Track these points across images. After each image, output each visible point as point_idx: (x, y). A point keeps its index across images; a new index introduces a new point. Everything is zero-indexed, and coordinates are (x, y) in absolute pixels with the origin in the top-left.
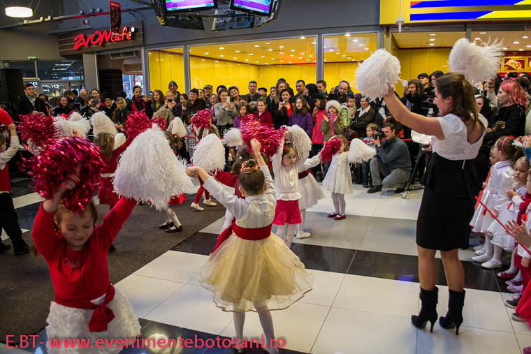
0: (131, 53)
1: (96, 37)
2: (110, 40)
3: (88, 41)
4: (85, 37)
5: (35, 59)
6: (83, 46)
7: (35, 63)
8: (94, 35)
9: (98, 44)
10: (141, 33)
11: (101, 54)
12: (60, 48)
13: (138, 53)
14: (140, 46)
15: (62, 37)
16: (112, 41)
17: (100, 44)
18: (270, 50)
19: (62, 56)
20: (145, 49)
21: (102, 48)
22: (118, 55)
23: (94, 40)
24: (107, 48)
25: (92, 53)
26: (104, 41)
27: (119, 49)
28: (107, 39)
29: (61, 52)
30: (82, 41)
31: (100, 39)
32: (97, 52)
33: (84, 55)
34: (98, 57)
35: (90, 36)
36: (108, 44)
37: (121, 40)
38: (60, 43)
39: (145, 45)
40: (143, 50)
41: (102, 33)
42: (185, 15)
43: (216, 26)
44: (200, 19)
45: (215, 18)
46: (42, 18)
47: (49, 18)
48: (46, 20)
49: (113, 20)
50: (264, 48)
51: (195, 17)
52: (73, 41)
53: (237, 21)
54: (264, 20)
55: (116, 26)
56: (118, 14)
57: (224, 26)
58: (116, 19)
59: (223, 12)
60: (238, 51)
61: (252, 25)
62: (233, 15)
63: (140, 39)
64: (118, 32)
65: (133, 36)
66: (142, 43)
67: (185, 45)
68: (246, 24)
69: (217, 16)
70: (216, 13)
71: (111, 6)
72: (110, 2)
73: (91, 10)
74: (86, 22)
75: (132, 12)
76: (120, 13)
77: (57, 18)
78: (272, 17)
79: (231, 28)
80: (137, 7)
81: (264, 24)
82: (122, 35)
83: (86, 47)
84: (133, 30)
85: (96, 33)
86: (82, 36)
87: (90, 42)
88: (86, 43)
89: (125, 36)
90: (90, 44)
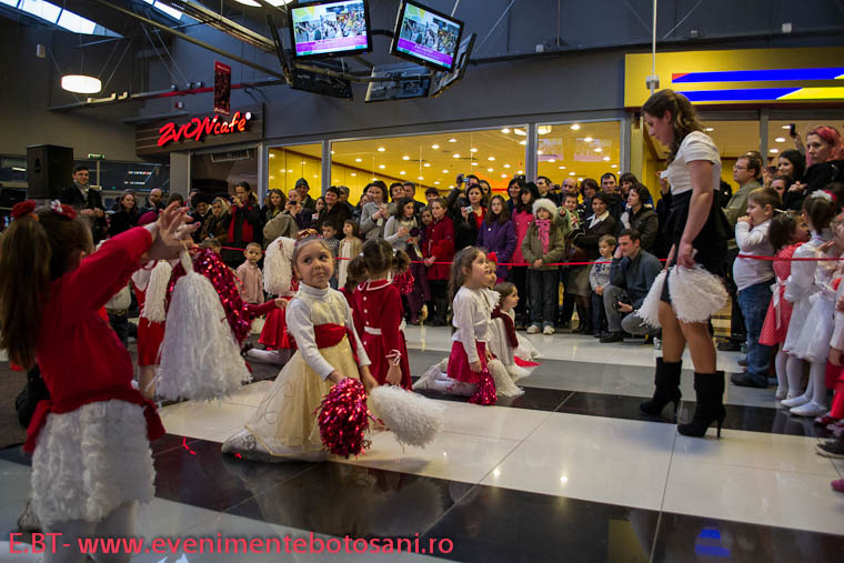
0: (243, 153)
1: (193, 127)
2: (212, 132)
3: (180, 133)
4: (177, 128)
5: (98, 159)
6: (173, 140)
7: (98, 163)
8: (189, 125)
9: (194, 137)
10: (261, 121)
11: (198, 153)
12: (138, 144)
13: (254, 152)
14: (257, 141)
15: (142, 128)
16: (216, 132)
17: (197, 138)
18: (457, 156)
19: (139, 156)
20: (264, 146)
21: (200, 145)
22: (224, 155)
23: (189, 132)
24: (207, 144)
25: (185, 151)
26: (204, 133)
27: (227, 145)
28: (208, 132)
29: (138, 150)
30: (171, 133)
31: (198, 131)
32: (192, 150)
33: (172, 155)
34: (192, 157)
35: (184, 128)
36: (210, 137)
37: (230, 132)
38: (138, 136)
39: (264, 140)
40: (261, 148)
41: (202, 122)
42: (325, 75)
43: (372, 95)
44: (348, 82)
45: (371, 84)
46: (114, 96)
47: (125, 95)
48: (120, 98)
49: (217, 90)
50: (446, 151)
51: (341, 78)
52: (157, 133)
53: (405, 88)
54: (444, 82)
55: (222, 99)
56: (226, 81)
57: (384, 95)
58: (223, 89)
59: (383, 75)
60: (406, 158)
61: (426, 94)
62: (397, 78)
63: (257, 131)
64: (224, 107)
65: (248, 125)
66: (261, 137)
67: (326, 140)
68: (418, 91)
69: (373, 80)
70: (373, 75)
71: (217, 70)
72: (217, 63)
73: (188, 85)
74: (180, 105)
75: (249, 90)
76: (229, 81)
77: (136, 96)
78: (455, 76)
79: (394, 98)
80: (257, 80)
81: (443, 88)
82: (232, 125)
83: (177, 142)
84: (248, 116)
85: (193, 121)
86: (171, 125)
87: (182, 135)
88: (176, 137)
89: (236, 125)
90: (182, 138)
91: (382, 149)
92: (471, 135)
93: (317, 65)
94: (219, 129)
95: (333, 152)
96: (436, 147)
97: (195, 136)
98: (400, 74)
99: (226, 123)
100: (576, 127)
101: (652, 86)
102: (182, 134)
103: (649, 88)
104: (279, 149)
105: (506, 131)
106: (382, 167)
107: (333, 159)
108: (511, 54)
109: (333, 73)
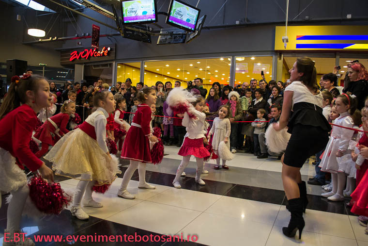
0: (106, 65)
1: (85, 53)
2: (93, 56)
4: (78, 53)
5: (44, 66)
6: (76, 59)
7: (44, 68)
8: (83, 52)
9: (85, 58)
10: (114, 51)
11: (88, 65)
12: (61, 60)
13: (111, 65)
14: (113, 60)
15: (64, 53)
16: (95, 56)
17: (87, 58)
18: (201, 69)
19: (62, 65)
21: (88, 61)
22: (98, 66)
23: (83, 55)
24: (91, 61)
25: (81, 64)
26: (90, 56)
27: (99, 62)
29: (61, 63)
30: (75, 55)
31: (87, 55)
32: (85, 63)
33: (76, 65)
34: (85, 67)
35: (81, 53)
36: (92, 58)
37: (101, 56)
38: (62, 56)
39: (116, 60)
40: (114, 63)
41: (89, 51)
42: (139, 32)
43: (160, 42)
44: (149, 36)
45: (160, 36)
46: (51, 38)
47: (56, 38)
48: (54, 39)
49: (93, 37)
50: (196, 67)
51: (147, 34)
52: (70, 55)
53: (175, 38)
54: (191, 37)
55: (95, 41)
56: (97, 33)
57: (165, 41)
58: (96, 37)
59: (165, 32)
60: (179, 70)
61: (184, 42)
62: (171, 34)
63: (113, 56)
64: (96, 45)
65: (109, 53)
67: (142, 61)
68: (180, 40)
69: (161, 35)
70: (161, 32)
71: (93, 28)
72: (94, 25)
73: (83, 34)
74: (80, 43)
75: (109, 37)
76: (99, 33)
77: (60, 38)
78: (196, 34)
79: (169, 43)
80: (113, 33)
81: (191, 39)
82: (102, 53)
83: (78, 59)
84: (109, 49)
85: (85, 50)
86: (75, 52)
88: (78, 57)
89: (103, 53)
90: (80, 58)
92: (207, 60)
93: (136, 27)
94: (96, 54)
95: (145, 66)
96: (191, 65)
98: (172, 32)
99: (99, 52)
100: (253, 58)
101: (285, 41)
102: (80, 56)
103: (283, 42)
104: (123, 64)
105: (222, 59)
106: (168, 73)
107: (145, 69)
108: (225, 25)
109: (143, 31)
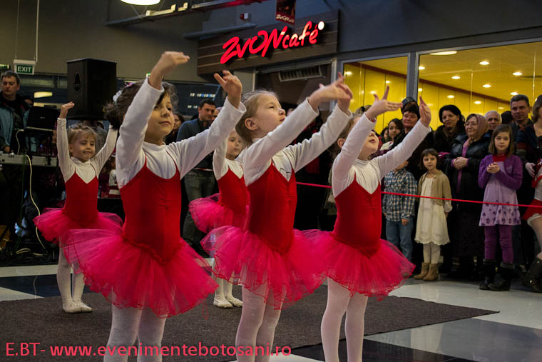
0: (314, 70)
1: (259, 41)
2: (280, 47)
3: (244, 48)
4: (241, 43)
6: (236, 57)
8: (255, 39)
9: (260, 53)
10: (336, 31)
11: (264, 72)
12: (200, 62)
13: (326, 69)
14: (331, 56)
16: (285, 46)
17: (263, 54)
19: (201, 76)
20: (338, 61)
21: (266, 61)
22: (293, 73)
23: (255, 46)
24: (274, 60)
25: (249, 70)
26: (271, 49)
27: (296, 62)
29: (199, 69)
30: (235, 49)
31: (265, 46)
32: (257, 68)
34: (258, 76)
35: (250, 42)
36: (277, 53)
37: (300, 46)
38: (201, 53)
39: (339, 53)
40: (335, 64)
41: (269, 35)
46: (173, 7)
47: (186, 5)
48: (180, 9)
52: (220, 49)
55: (286, 4)
60: (518, 74)
63: (331, 43)
64: (288, 14)
65: (321, 36)
66: (335, 51)
67: (413, 52)
74: (246, 16)
77: (197, 6)
82: (302, 37)
83: (241, 59)
84: (321, 26)
85: (260, 34)
86: (236, 40)
87: (247, 51)
88: (241, 53)
89: (307, 38)
90: (247, 54)
91: (485, 63)
94: (287, 42)
95: (421, 68)
97: (262, 50)
99: (295, 36)
104: (357, 64)
106: (487, 86)
107: (421, 76)
